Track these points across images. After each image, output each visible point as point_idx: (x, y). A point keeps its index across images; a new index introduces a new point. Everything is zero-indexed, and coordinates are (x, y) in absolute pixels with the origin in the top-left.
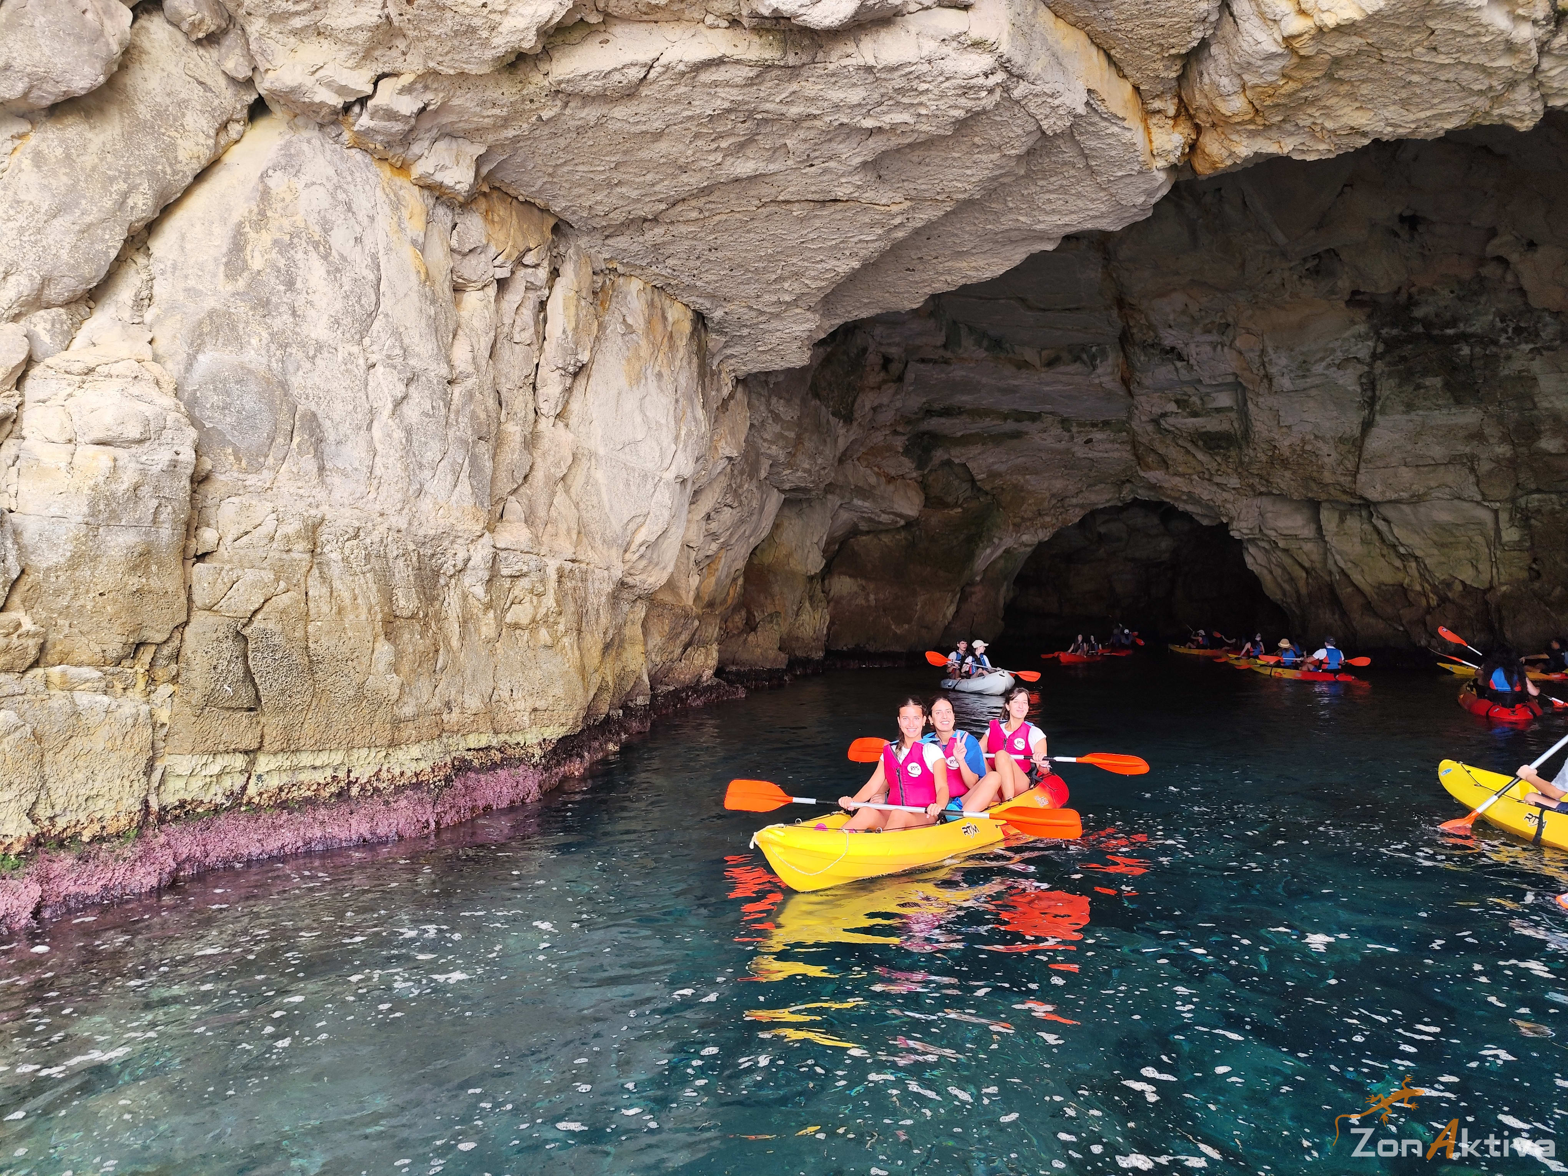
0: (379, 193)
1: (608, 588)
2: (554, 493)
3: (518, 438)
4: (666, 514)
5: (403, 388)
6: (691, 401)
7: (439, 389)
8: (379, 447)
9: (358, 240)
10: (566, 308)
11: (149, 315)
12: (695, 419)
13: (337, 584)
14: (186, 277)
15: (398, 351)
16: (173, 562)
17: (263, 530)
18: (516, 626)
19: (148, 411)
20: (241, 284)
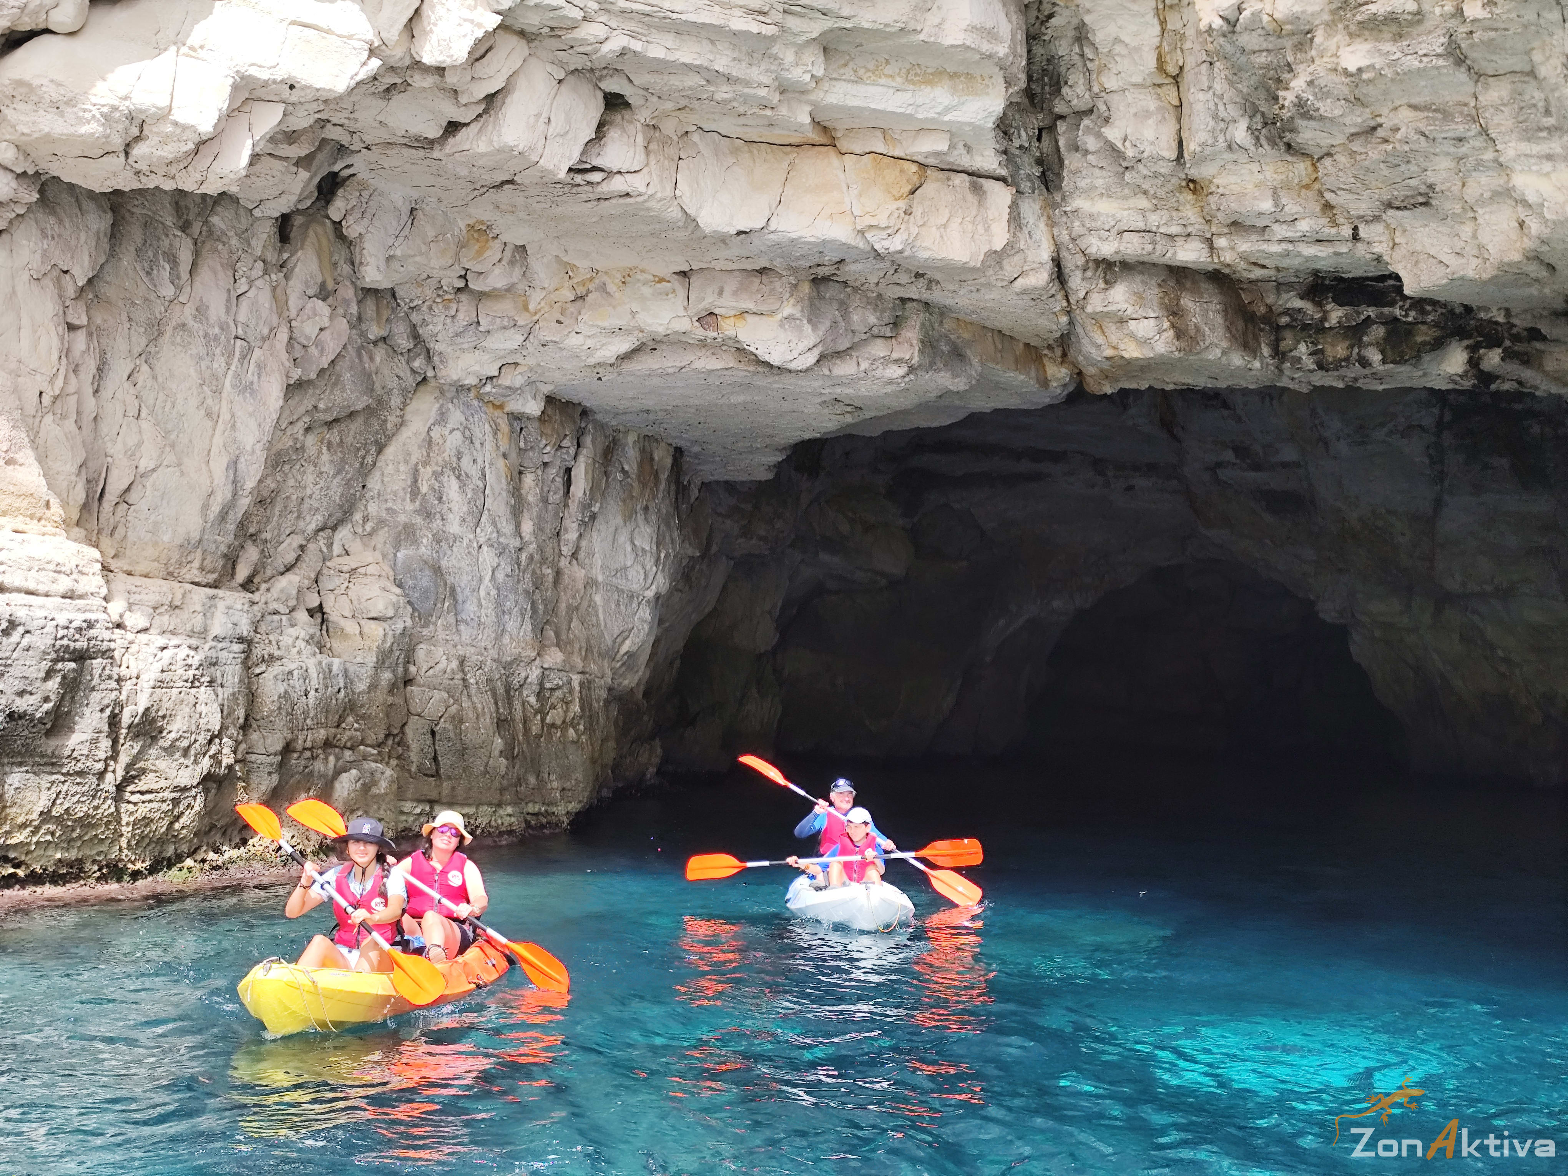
0: (487, 426)
1: (604, 694)
2: (570, 622)
3: (550, 579)
4: (646, 627)
5: (496, 560)
6: (668, 525)
7: (514, 556)
8: (483, 602)
9: (474, 461)
10: (586, 473)
11: (368, 527)
12: (673, 541)
13: (475, 699)
14: (386, 501)
15: (495, 535)
16: (402, 686)
17: (441, 666)
18: (553, 725)
19: (394, 599)
20: (418, 503)
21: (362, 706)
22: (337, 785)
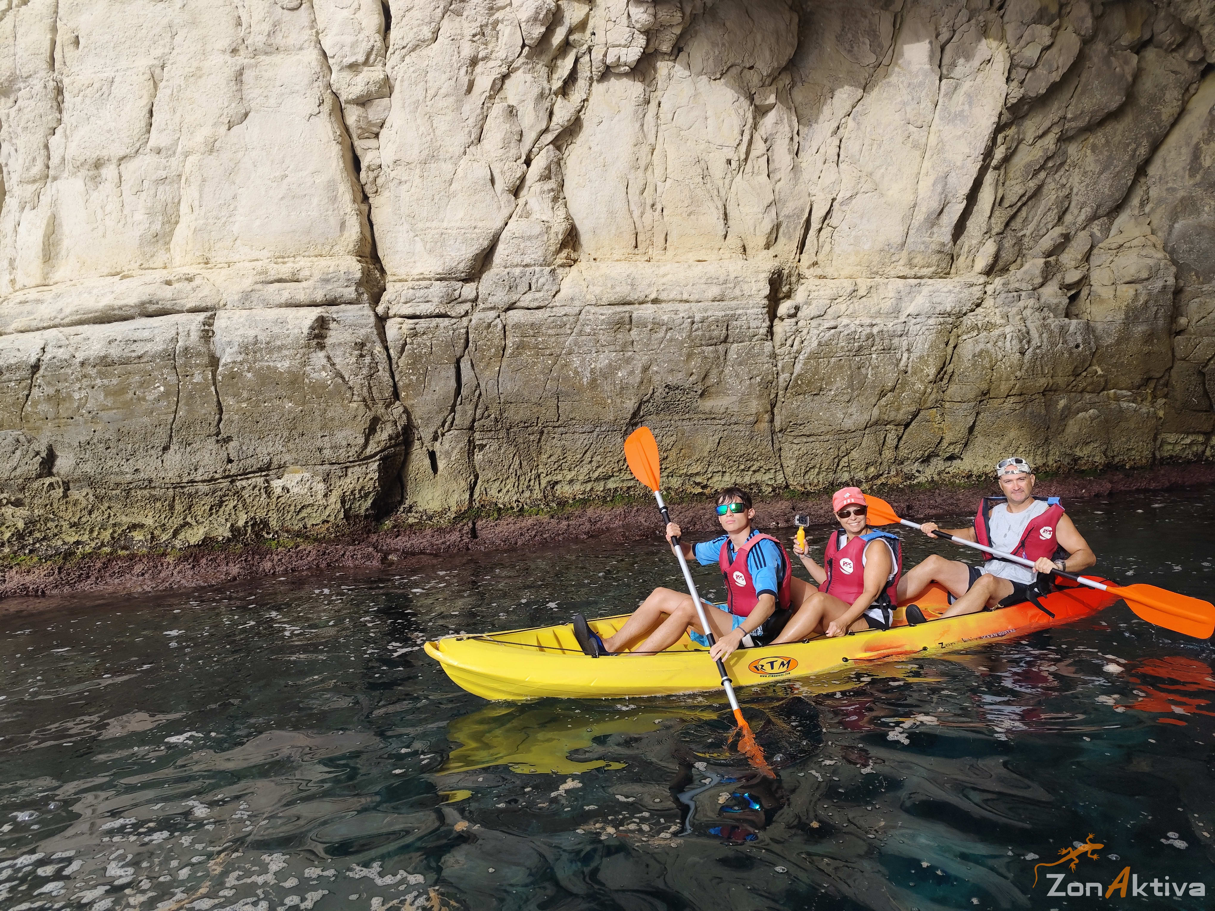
11: (1148, 208)
14: (1168, 181)
16: (1165, 337)
19: (1153, 263)
20: (1198, 177)
21: (1112, 356)
22: (1071, 422)
